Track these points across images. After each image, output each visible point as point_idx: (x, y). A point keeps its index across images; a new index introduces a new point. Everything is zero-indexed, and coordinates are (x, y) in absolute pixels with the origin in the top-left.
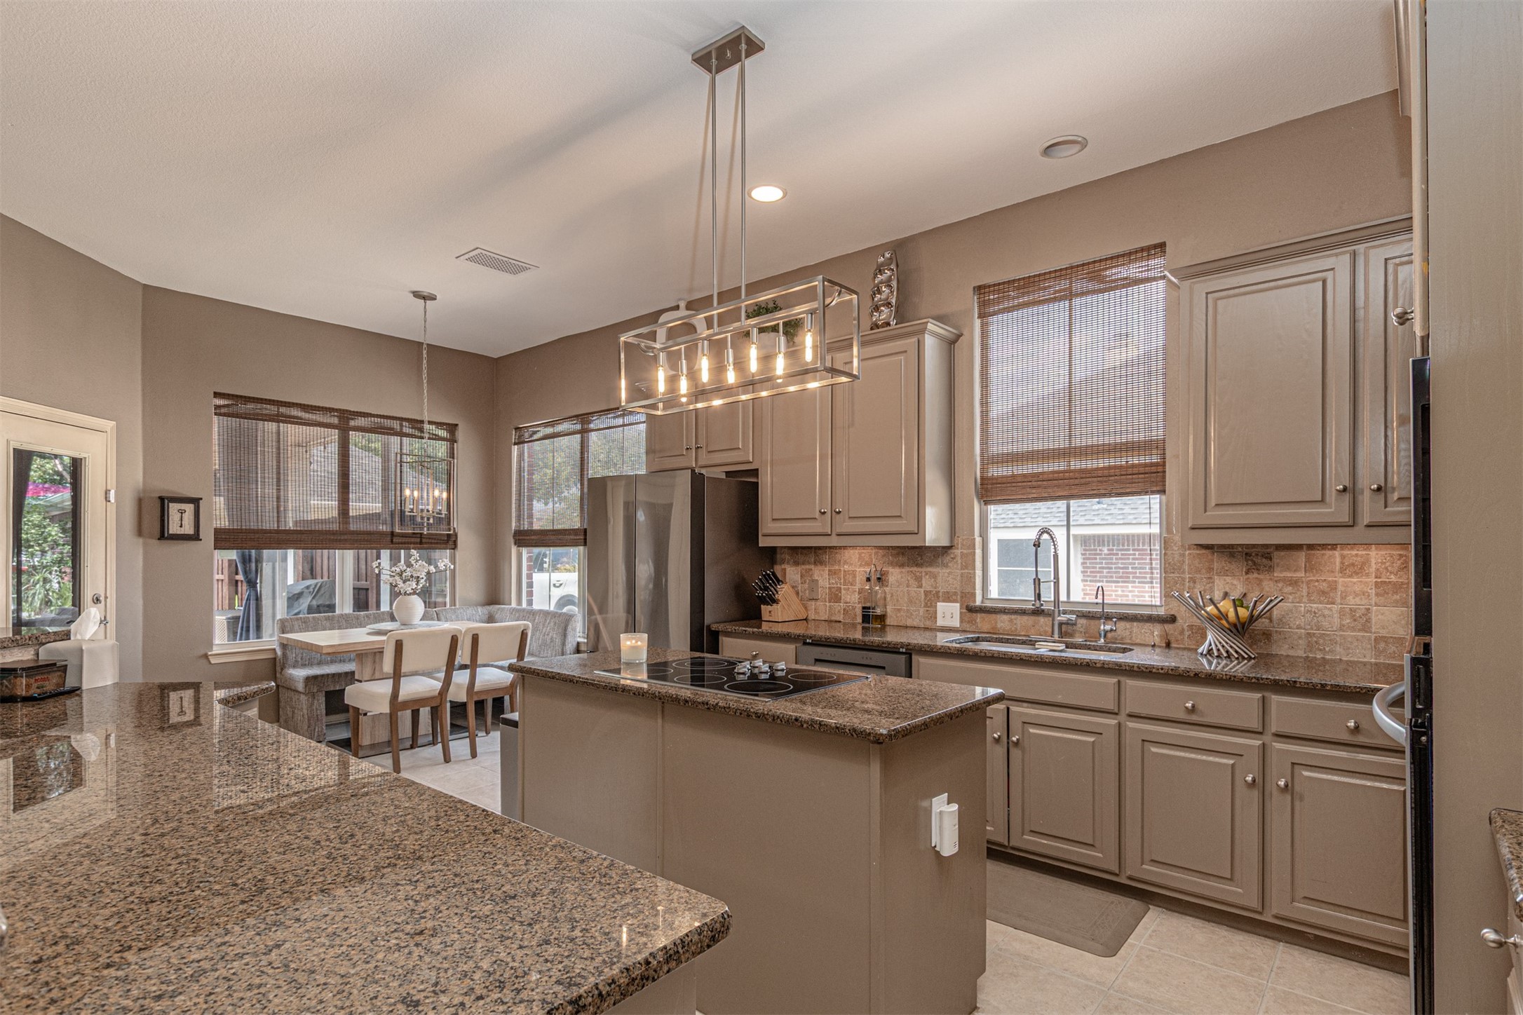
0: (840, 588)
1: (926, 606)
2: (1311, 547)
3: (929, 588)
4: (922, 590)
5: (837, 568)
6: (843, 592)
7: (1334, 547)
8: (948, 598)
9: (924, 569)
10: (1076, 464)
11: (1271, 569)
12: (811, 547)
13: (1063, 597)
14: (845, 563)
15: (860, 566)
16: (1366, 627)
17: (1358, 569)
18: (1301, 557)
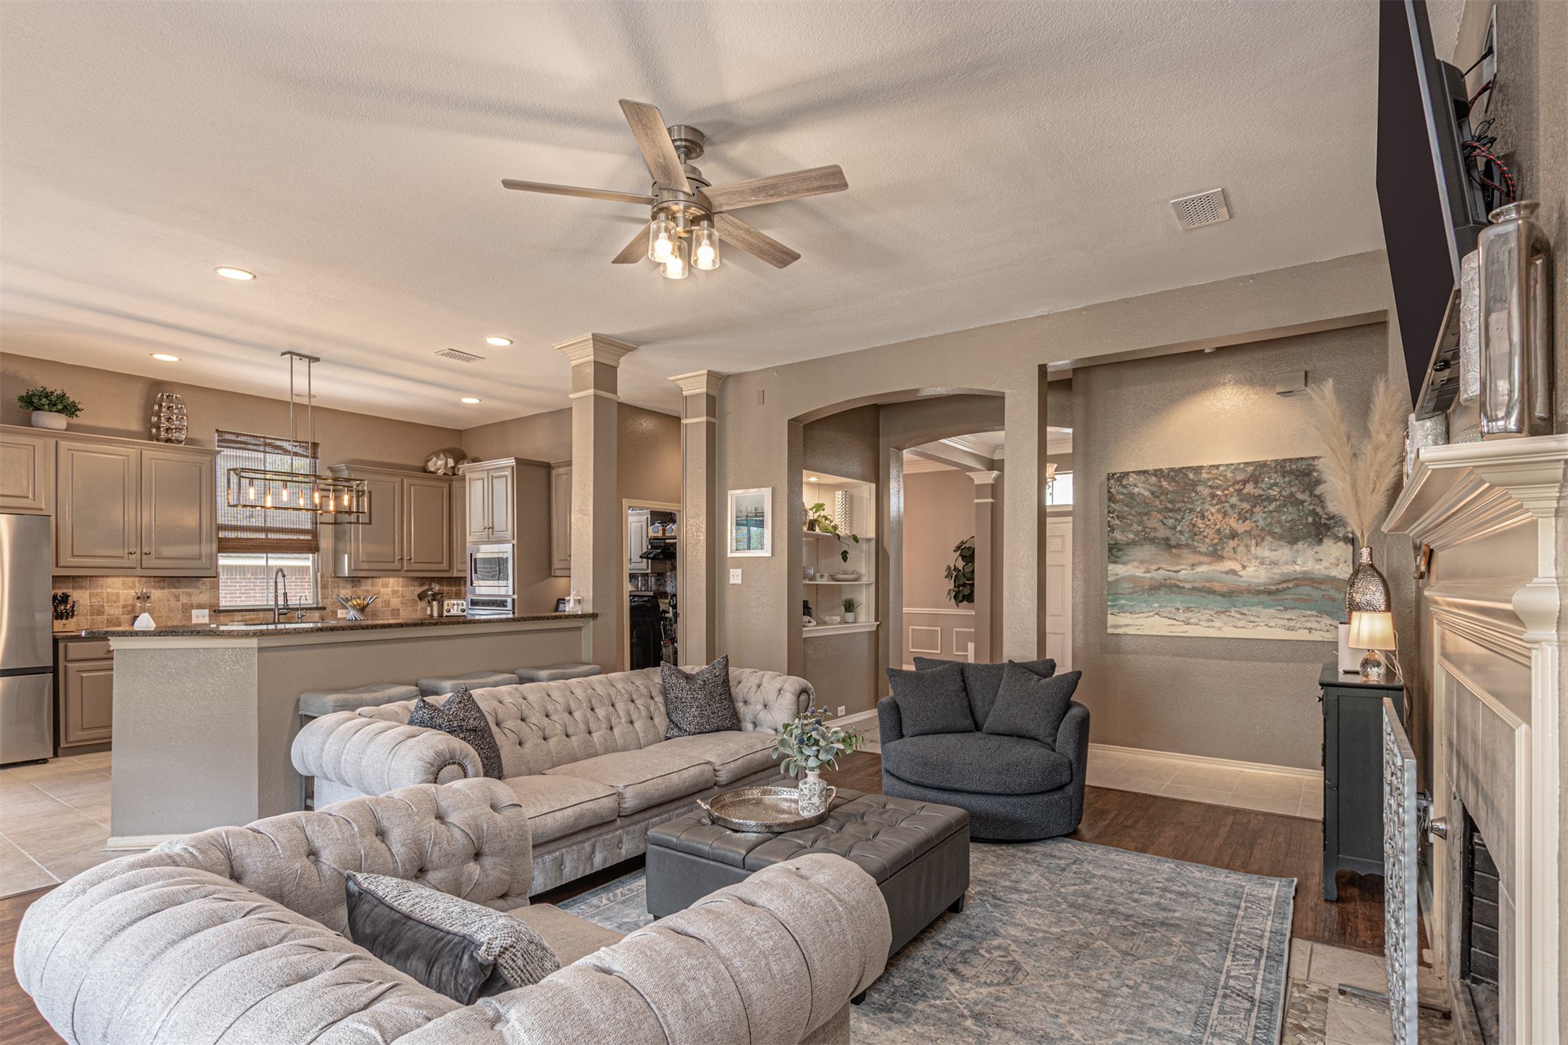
0: (103, 606)
1: (183, 612)
2: (373, 577)
3: (185, 601)
4: (180, 603)
5: (99, 591)
6: (106, 608)
7: (379, 577)
8: (200, 607)
9: (181, 590)
10: (271, 536)
11: (360, 586)
12: (69, 576)
13: (281, 602)
14: (108, 587)
15: (123, 589)
16: (389, 606)
17: (386, 585)
18: (370, 580)
